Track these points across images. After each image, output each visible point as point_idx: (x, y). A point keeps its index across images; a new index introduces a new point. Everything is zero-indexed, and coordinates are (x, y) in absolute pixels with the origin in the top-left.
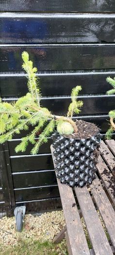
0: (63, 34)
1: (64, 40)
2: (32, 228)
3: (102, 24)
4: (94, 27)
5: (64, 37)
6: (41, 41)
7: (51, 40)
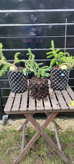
0: (20, 32)
1: (21, 35)
2: (10, 125)
3: (37, 28)
4: (33, 29)
5: (21, 34)
6: (11, 35)
7: (15, 35)
